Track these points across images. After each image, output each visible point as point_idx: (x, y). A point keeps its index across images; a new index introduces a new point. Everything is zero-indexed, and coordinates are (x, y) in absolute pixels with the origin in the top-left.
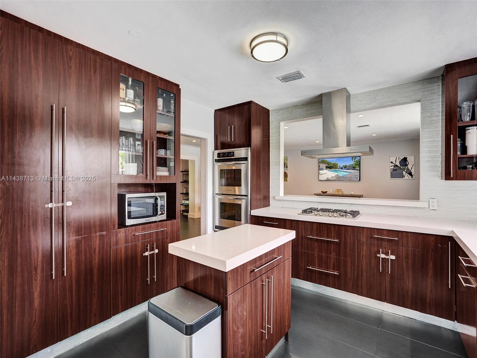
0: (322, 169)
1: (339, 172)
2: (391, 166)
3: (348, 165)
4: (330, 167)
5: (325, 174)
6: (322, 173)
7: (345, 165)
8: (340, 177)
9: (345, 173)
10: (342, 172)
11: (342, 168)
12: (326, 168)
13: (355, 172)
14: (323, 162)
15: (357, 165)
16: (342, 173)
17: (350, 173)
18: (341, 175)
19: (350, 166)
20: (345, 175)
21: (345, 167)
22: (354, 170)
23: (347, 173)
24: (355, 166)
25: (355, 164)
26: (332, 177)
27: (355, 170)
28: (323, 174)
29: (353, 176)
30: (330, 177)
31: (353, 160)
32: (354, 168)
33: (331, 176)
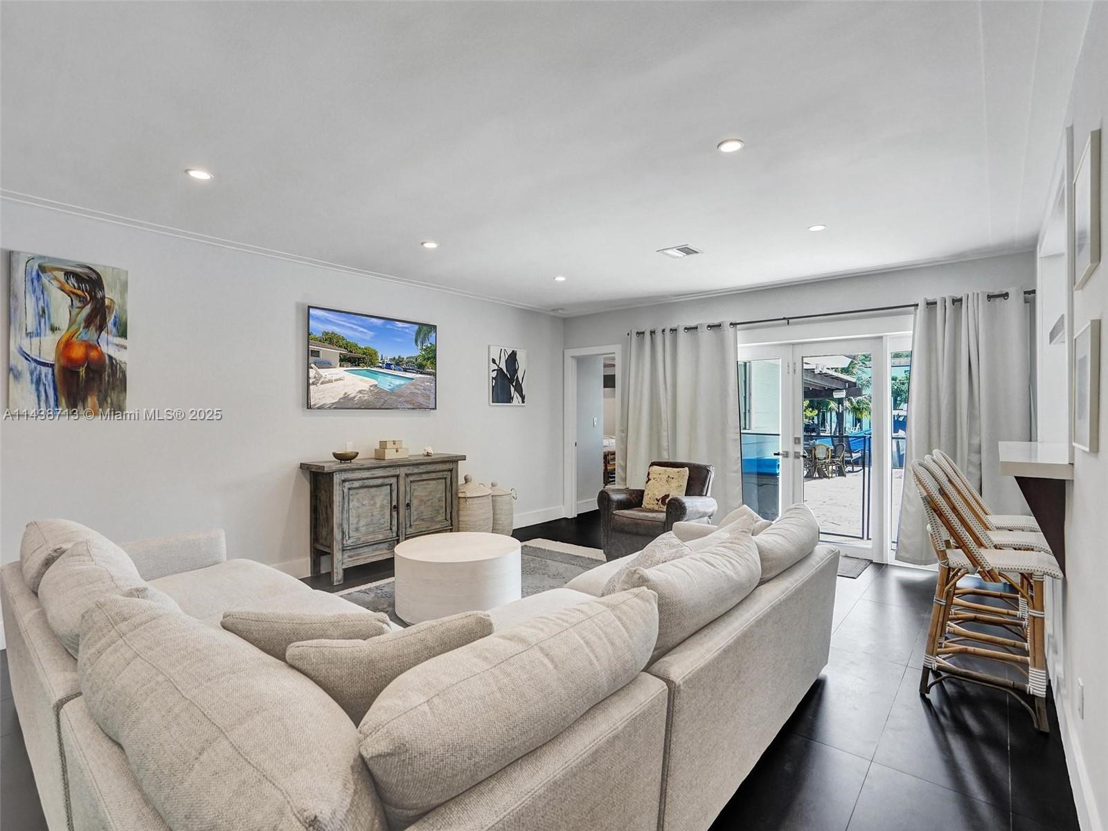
0: (327, 365)
1: (380, 377)
2: (493, 371)
3: (405, 356)
4: (355, 359)
5: (336, 380)
6: (329, 377)
7: (397, 358)
8: (383, 391)
9: (398, 382)
10: (389, 378)
11: (388, 366)
12: (341, 360)
13: (423, 381)
14: (331, 339)
15: (429, 359)
16: (389, 381)
17: (410, 381)
18: (386, 387)
19: (411, 362)
20: (397, 386)
21: (398, 363)
22: (421, 373)
23: (402, 382)
24: (424, 363)
25: (423, 356)
26: (360, 392)
27: (424, 374)
28: (330, 381)
29: (419, 389)
30: (352, 392)
31: (419, 343)
32: (420, 368)
33: (358, 390)
